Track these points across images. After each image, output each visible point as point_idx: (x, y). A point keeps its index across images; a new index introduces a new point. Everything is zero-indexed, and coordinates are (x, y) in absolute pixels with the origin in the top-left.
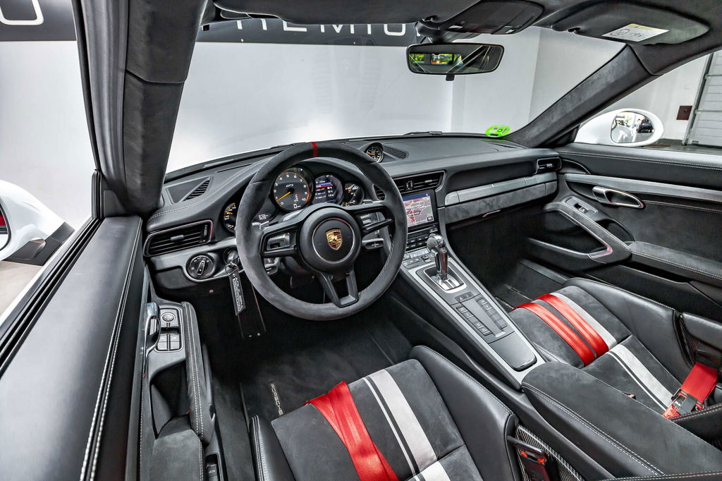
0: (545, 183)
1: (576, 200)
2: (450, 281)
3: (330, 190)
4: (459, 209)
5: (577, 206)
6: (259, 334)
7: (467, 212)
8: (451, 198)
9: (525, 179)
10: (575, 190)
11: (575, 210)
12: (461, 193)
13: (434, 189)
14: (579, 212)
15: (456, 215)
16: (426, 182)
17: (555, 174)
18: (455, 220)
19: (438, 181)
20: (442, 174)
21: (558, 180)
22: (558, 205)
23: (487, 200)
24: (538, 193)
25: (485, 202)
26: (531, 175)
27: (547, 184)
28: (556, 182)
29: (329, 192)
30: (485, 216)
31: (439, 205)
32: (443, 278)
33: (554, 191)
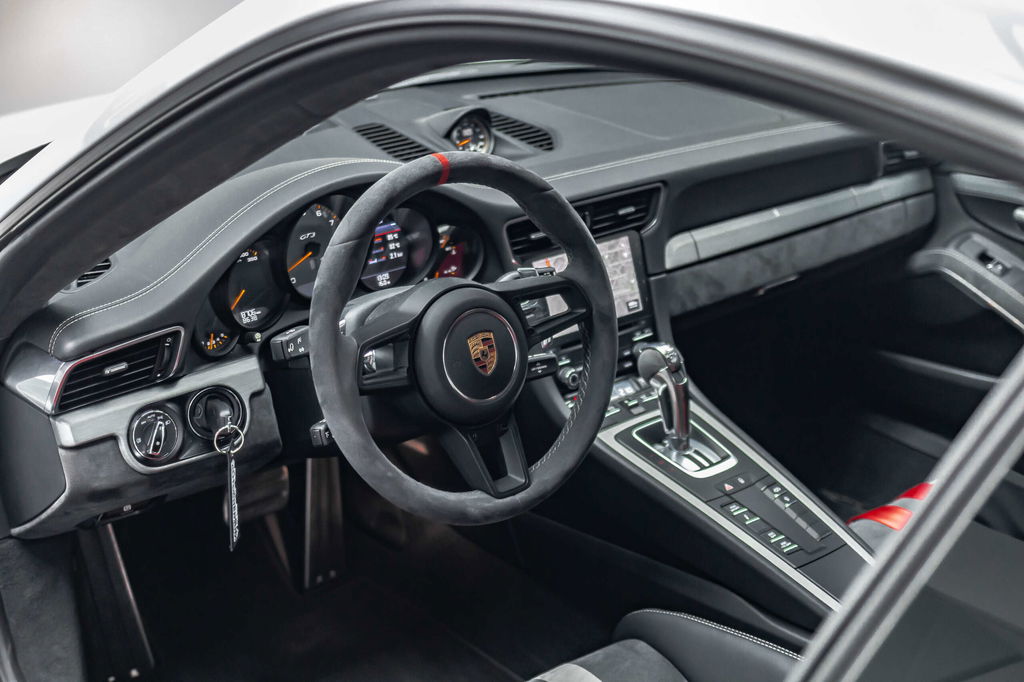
0: (903, 199)
1: (981, 241)
2: (696, 452)
3: (395, 241)
4: (697, 276)
5: (984, 258)
6: (134, 673)
7: (718, 284)
8: (679, 249)
9: (854, 192)
10: (977, 215)
11: (978, 268)
12: (702, 235)
13: (638, 229)
14: (989, 273)
15: (692, 294)
16: (622, 212)
17: (926, 174)
18: (690, 306)
19: (646, 210)
20: (658, 190)
21: (934, 191)
22: (940, 256)
23: (765, 250)
24: (887, 227)
25: (761, 257)
26: (867, 180)
27: (910, 202)
28: (930, 197)
29: (392, 246)
30: (761, 292)
31: (651, 270)
32: (681, 446)
33: (927, 219)
